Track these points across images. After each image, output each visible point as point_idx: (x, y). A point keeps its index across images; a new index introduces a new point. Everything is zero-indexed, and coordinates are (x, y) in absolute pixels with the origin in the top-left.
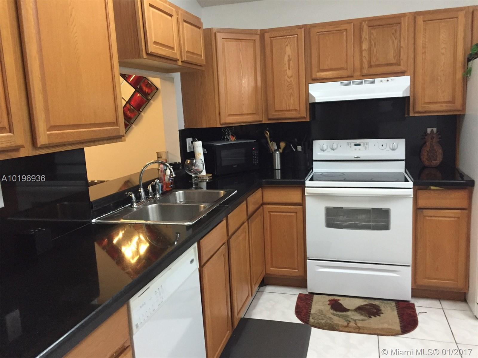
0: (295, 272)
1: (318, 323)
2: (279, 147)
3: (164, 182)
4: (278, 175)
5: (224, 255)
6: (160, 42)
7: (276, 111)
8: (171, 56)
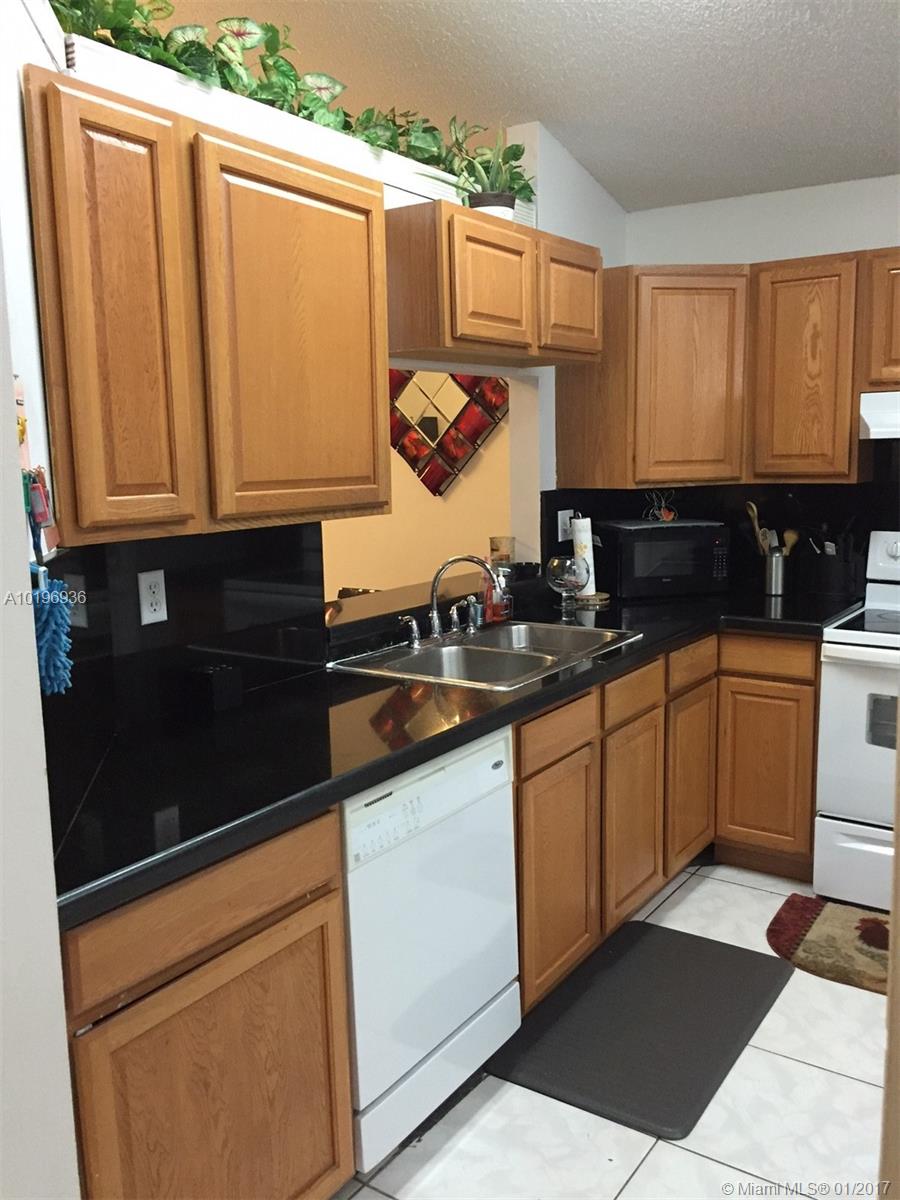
0: (785, 842)
1: (815, 962)
2: (782, 543)
3: (489, 602)
4: (776, 610)
5: (586, 766)
6: (485, 311)
7: (774, 456)
8: (512, 338)
